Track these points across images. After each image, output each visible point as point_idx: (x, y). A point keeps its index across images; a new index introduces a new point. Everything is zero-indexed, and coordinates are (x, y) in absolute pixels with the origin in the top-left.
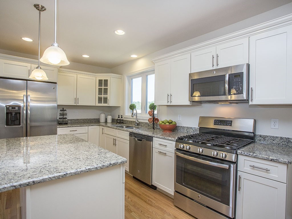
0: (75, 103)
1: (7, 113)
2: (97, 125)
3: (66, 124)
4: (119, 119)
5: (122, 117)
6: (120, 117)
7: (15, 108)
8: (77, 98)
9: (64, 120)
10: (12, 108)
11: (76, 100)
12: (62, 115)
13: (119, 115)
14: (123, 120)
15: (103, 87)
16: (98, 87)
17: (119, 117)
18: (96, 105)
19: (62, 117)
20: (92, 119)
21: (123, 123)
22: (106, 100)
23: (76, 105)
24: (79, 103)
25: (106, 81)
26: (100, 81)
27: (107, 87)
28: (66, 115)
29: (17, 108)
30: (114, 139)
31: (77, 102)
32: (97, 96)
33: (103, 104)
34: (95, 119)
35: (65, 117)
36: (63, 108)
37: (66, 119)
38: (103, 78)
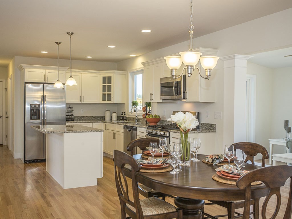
0: (80, 101)
1: (31, 110)
2: (101, 122)
3: (73, 120)
4: (122, 116)
5: (125, 114)
6: (124, 114)
7: (36, 106)
8: (82, 96)
9: (71, 116)
10: (34, 106)
11: (82, 97)
12: (69, 112)
13: (122, 112)
14: (126, 117)
15: (107, 84)
16: (102, 84)
17: (122, 114)
18: (101, 103)
19: (69, 114)
20: (97, 117)
21: (126, 120)
22: (110, 97)
23: (81, 102)
24: (84, 100)
25: (110, 78)
26: (104, 78)
27: (111, 84)
28: (73, 112)
29: (37, 106)
30: (114, 133)
31: (82, 100)
32: (102, 93)
33: (107, 102)
34: (100, 117)
35: (71, 114)
36: (70, 106)
37: (73, 116)
38: (107, 76)
